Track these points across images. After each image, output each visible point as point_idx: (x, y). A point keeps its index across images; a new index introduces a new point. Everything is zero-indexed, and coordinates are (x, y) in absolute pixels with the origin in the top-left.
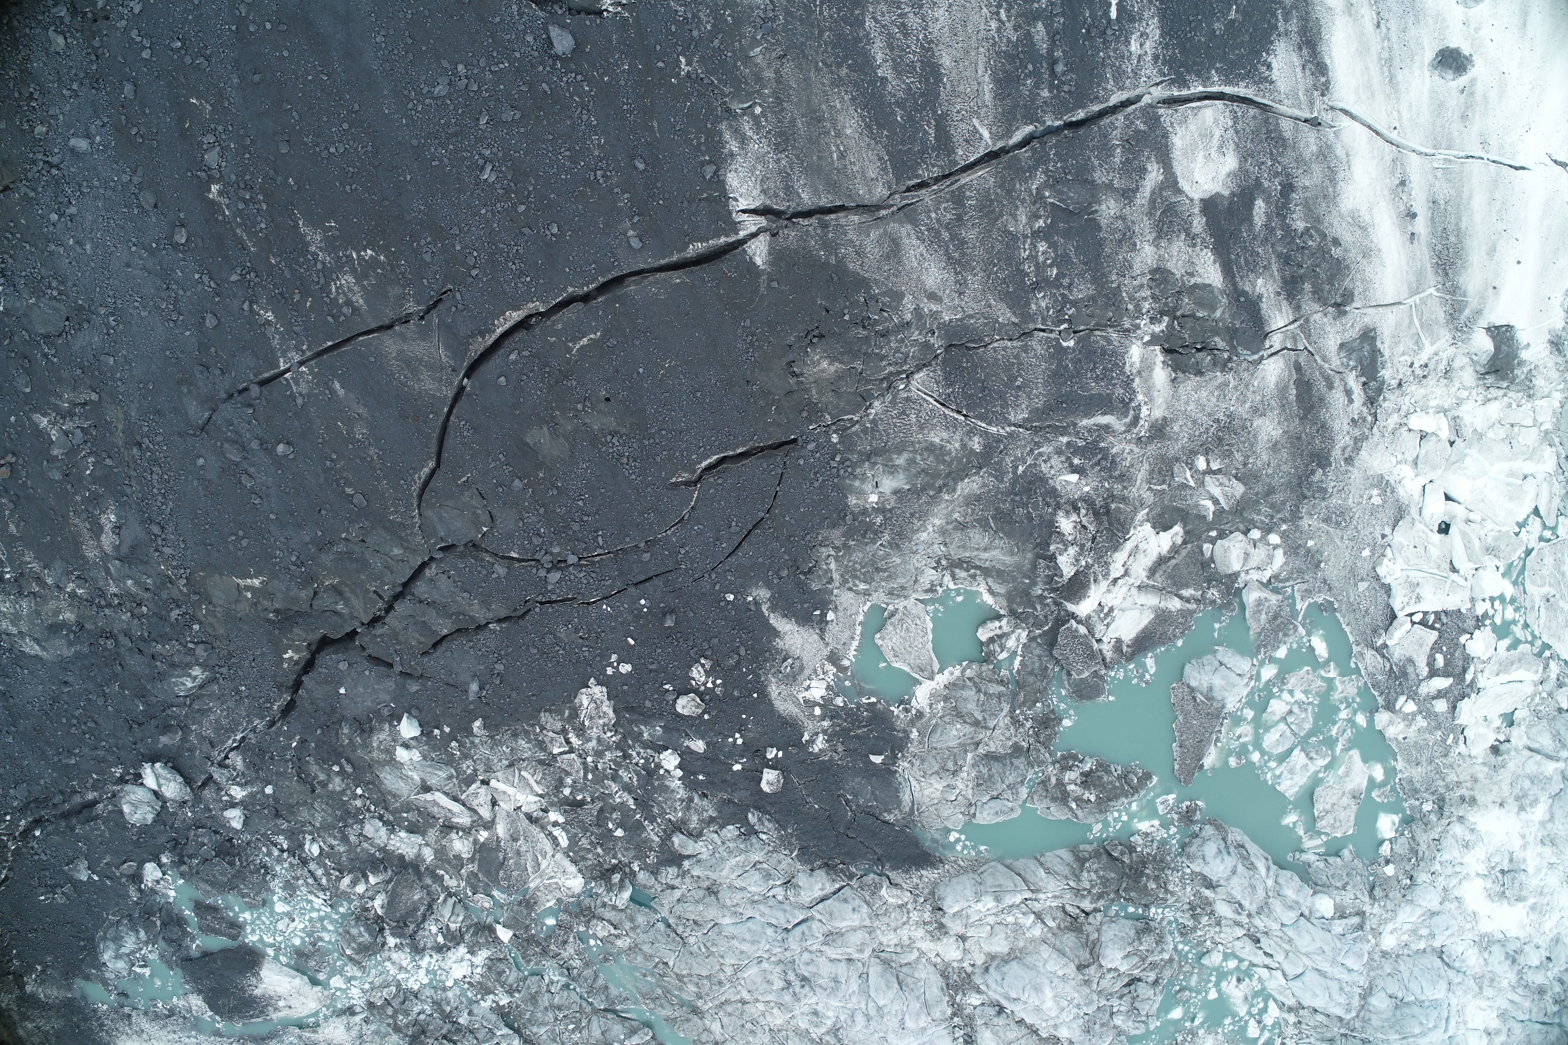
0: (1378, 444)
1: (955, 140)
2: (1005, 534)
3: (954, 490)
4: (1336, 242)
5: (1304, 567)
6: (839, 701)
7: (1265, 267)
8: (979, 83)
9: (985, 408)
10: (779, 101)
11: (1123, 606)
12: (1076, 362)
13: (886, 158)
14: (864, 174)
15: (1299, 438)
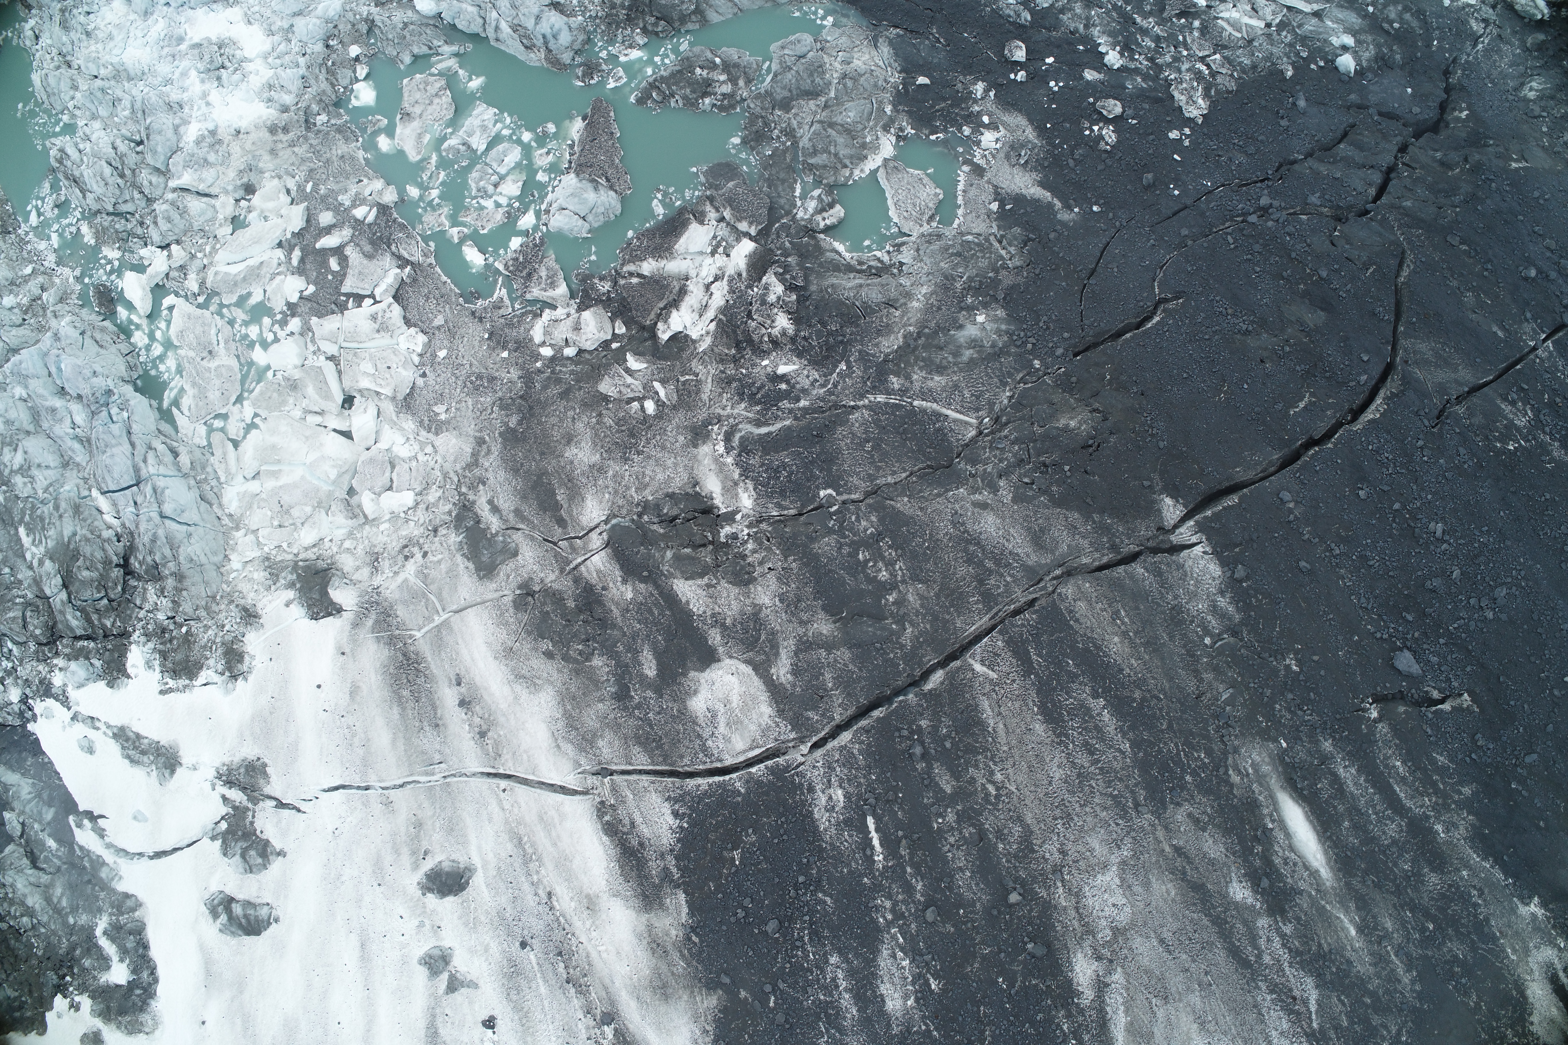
0: (455, 461)
1: (1009, 654)
2: (844, 303)
3: (905, 337)
4: (549, 655)
5: (506, 330)
6: (967, 131)
7: (628, 611)
8: (1000, 714)
9: (896, 416)
10: (1191, 654)
11: (701, 258)
12: (812, 478)
13: (1072, 622)
14: (1089, 602)
15: (542, 454)
